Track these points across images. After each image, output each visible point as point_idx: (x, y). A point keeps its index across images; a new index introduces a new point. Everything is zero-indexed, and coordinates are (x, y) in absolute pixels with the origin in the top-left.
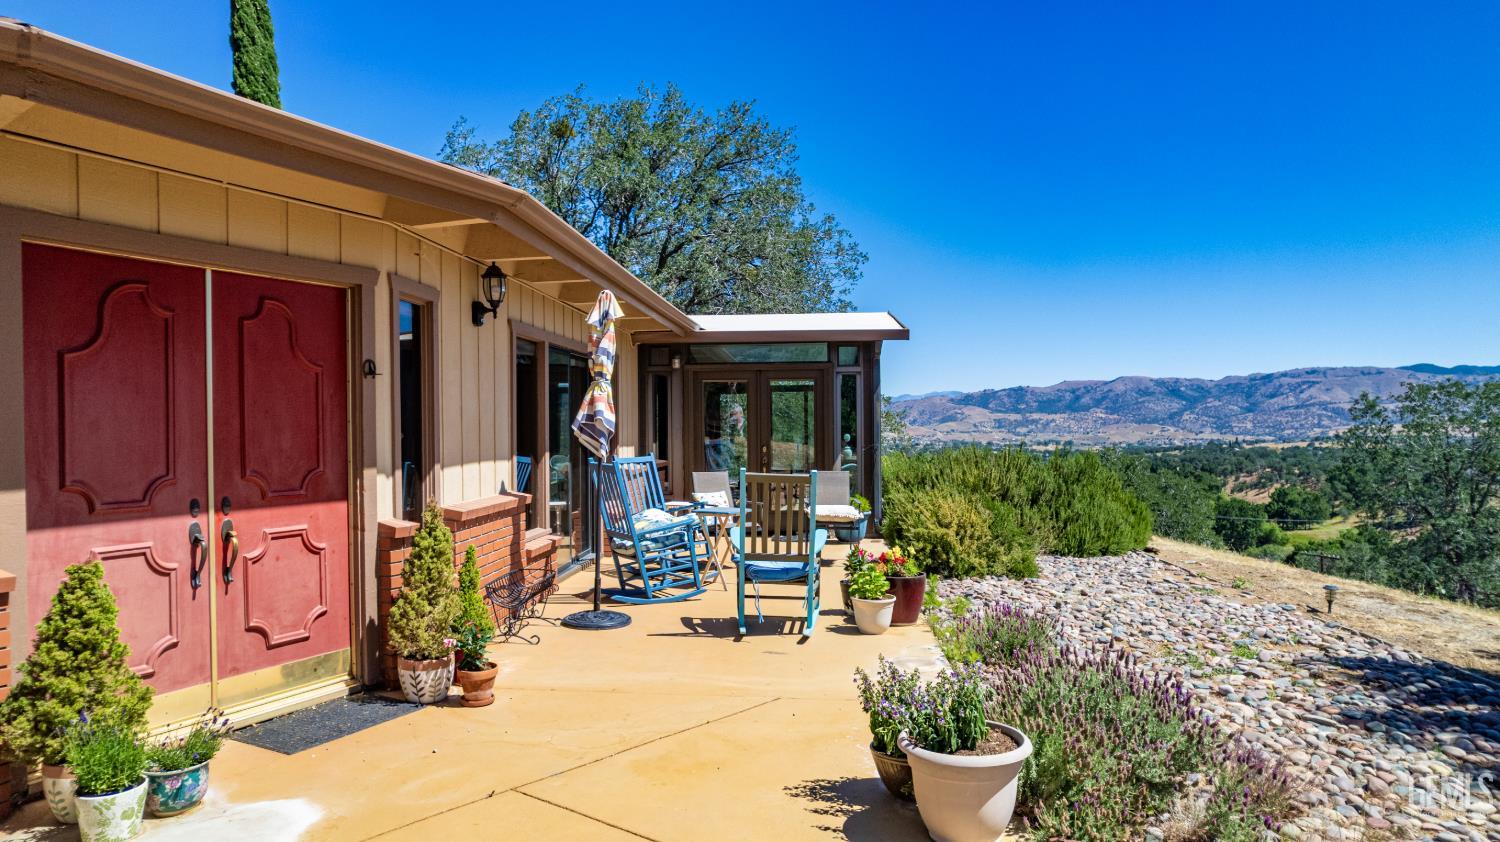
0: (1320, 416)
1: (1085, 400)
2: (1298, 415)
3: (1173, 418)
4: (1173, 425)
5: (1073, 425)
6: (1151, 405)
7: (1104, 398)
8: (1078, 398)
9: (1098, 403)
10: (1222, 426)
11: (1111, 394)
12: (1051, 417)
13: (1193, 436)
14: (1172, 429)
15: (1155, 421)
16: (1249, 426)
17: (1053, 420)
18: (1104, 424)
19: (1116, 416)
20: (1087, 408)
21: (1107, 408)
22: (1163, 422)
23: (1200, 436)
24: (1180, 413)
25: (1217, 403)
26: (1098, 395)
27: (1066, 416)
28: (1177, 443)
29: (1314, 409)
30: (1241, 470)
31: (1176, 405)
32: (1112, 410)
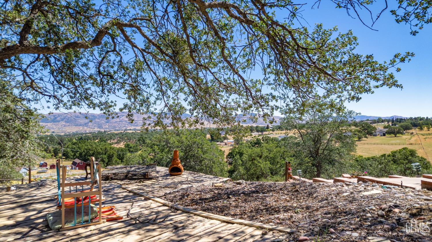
0: (125, 124)
1: (58, 119)
2: (120, 124)
3: (86, 124)
4: (86, 126)
5: (54, 127)
6: (79, 121)
7: (64, 118)
8: (56, 118)
9: (62, 120)
10: (100, 127)
11: (67, 117)
12: (46, 124)
13: (92, 130)
14: (86, 128)
15: (80, 125)
16: (107, 127)
17: (47, 125)
18: (65, 126)
19: (68, 124)
20: (59, 121)
21: (65, 121)
22: (83, 125)
23: (94, 130)
24: (88, 123)
25: (98, 120)
26: (63, 117)
27: (52, 124)
28: (88, 132)
29: (123, 122)
30: (111, 139)
31: (87, 121)
32: (66, 122)
